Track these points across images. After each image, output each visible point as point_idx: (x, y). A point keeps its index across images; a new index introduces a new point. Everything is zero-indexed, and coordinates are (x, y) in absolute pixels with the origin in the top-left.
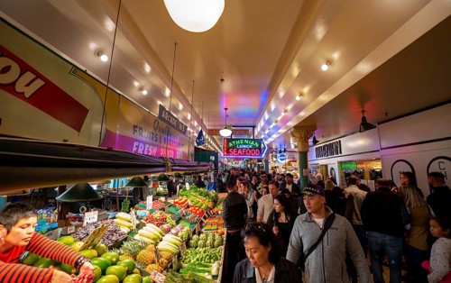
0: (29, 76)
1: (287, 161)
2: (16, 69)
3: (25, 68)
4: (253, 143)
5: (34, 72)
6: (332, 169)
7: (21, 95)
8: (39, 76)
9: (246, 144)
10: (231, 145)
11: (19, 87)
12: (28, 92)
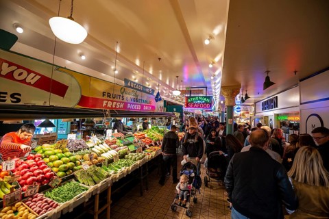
0: (32, 75)
1: (242, 112)
2: (25, 73)
3: (29, 72)
4: (205, 99)
5: (34, 72)
6: (271, 120)
7: (29, 84)
8: (37, 74)
9: (200, 100)
10: (189, 100)
11: (28, 81)
12: (33, 82)
